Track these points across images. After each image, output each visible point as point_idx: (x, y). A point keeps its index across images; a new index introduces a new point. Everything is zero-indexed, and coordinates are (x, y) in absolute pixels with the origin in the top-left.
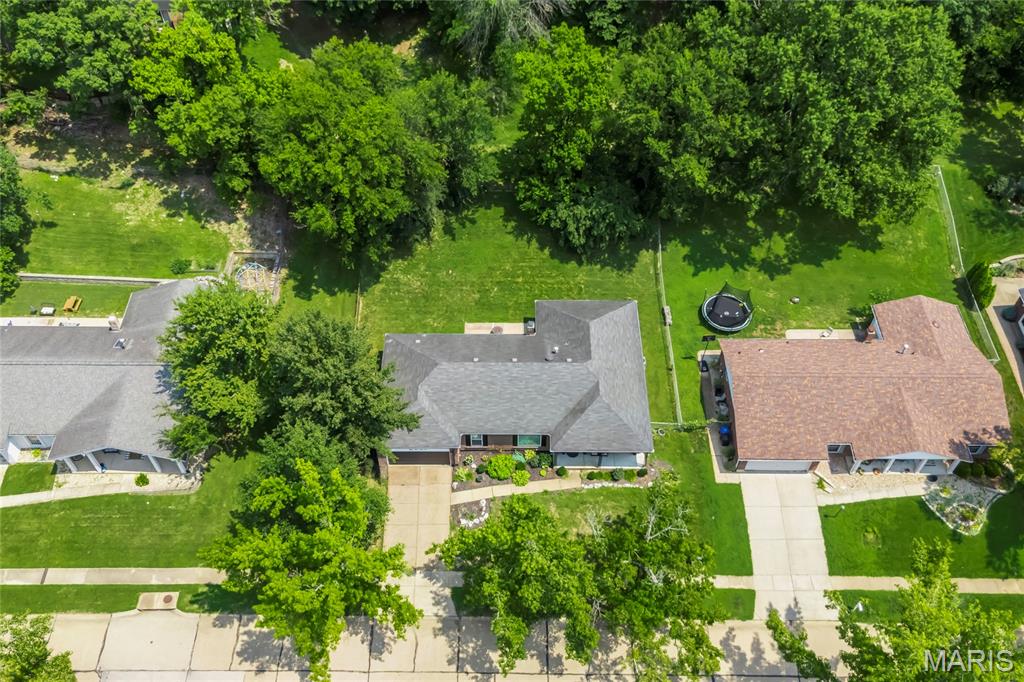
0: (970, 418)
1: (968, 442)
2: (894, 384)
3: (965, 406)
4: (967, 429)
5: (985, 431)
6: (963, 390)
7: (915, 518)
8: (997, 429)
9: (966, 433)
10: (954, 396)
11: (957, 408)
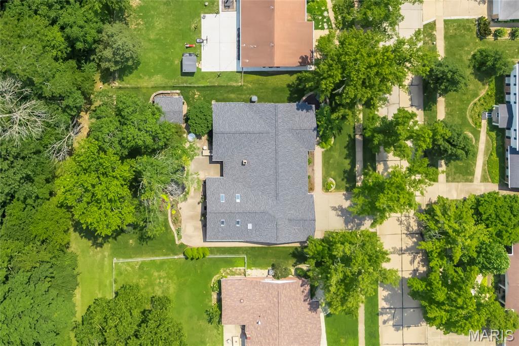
0: (298, 299)
1: (308, 300)
2: (284, 335)
3: (293, 301)
4: (303, 300)
5: (303, 292)
6: (286, 302)
7: (335, 320)
8: (302, 286)
9: (304, 301)
10: (289, 306)
11: (294, 305)
